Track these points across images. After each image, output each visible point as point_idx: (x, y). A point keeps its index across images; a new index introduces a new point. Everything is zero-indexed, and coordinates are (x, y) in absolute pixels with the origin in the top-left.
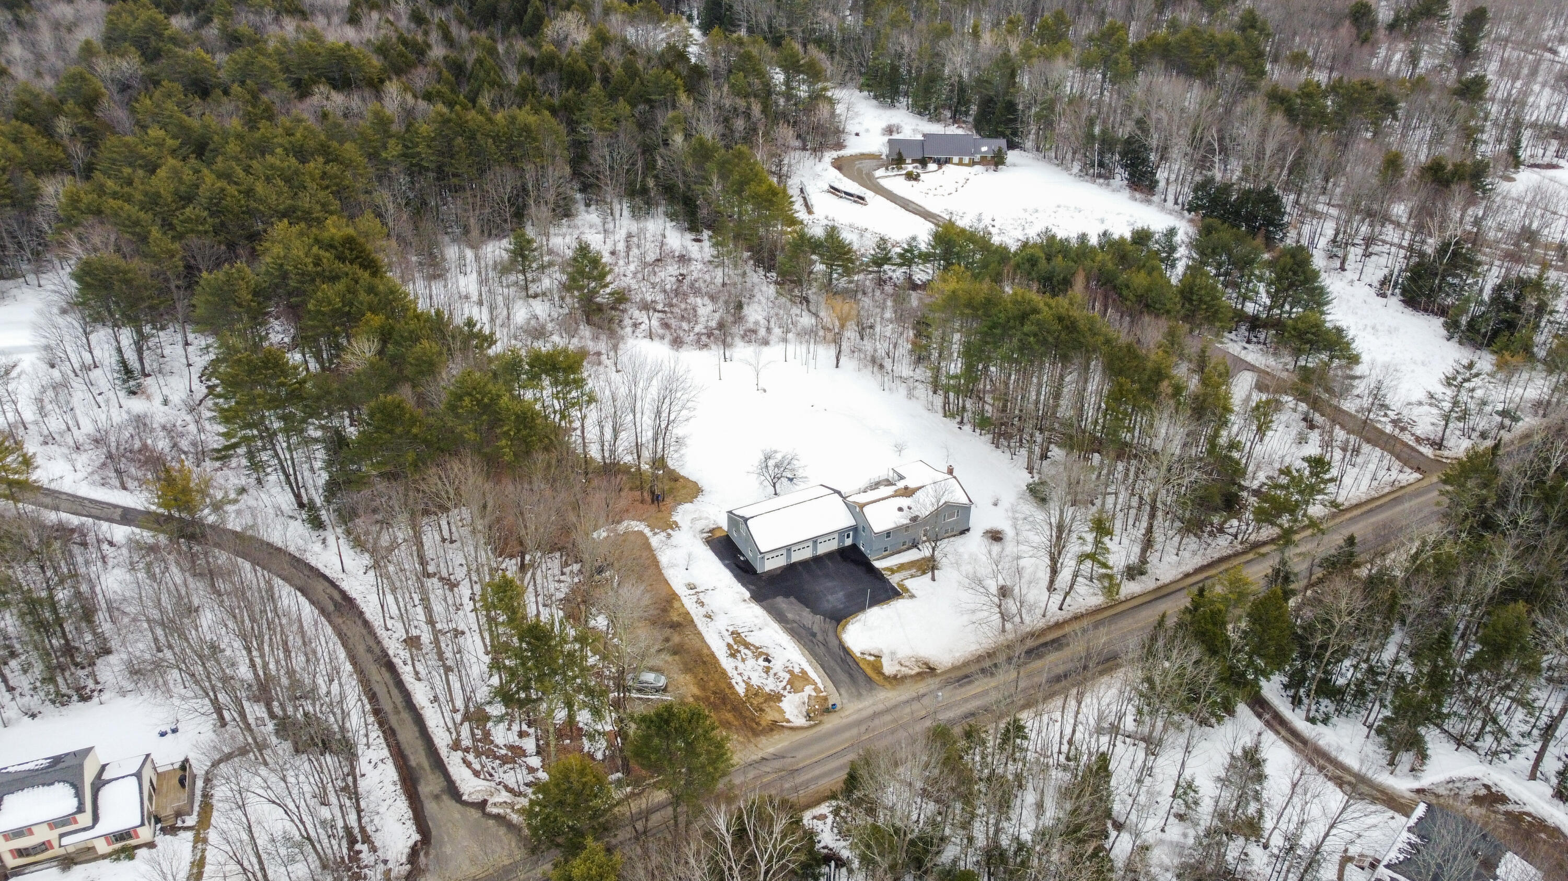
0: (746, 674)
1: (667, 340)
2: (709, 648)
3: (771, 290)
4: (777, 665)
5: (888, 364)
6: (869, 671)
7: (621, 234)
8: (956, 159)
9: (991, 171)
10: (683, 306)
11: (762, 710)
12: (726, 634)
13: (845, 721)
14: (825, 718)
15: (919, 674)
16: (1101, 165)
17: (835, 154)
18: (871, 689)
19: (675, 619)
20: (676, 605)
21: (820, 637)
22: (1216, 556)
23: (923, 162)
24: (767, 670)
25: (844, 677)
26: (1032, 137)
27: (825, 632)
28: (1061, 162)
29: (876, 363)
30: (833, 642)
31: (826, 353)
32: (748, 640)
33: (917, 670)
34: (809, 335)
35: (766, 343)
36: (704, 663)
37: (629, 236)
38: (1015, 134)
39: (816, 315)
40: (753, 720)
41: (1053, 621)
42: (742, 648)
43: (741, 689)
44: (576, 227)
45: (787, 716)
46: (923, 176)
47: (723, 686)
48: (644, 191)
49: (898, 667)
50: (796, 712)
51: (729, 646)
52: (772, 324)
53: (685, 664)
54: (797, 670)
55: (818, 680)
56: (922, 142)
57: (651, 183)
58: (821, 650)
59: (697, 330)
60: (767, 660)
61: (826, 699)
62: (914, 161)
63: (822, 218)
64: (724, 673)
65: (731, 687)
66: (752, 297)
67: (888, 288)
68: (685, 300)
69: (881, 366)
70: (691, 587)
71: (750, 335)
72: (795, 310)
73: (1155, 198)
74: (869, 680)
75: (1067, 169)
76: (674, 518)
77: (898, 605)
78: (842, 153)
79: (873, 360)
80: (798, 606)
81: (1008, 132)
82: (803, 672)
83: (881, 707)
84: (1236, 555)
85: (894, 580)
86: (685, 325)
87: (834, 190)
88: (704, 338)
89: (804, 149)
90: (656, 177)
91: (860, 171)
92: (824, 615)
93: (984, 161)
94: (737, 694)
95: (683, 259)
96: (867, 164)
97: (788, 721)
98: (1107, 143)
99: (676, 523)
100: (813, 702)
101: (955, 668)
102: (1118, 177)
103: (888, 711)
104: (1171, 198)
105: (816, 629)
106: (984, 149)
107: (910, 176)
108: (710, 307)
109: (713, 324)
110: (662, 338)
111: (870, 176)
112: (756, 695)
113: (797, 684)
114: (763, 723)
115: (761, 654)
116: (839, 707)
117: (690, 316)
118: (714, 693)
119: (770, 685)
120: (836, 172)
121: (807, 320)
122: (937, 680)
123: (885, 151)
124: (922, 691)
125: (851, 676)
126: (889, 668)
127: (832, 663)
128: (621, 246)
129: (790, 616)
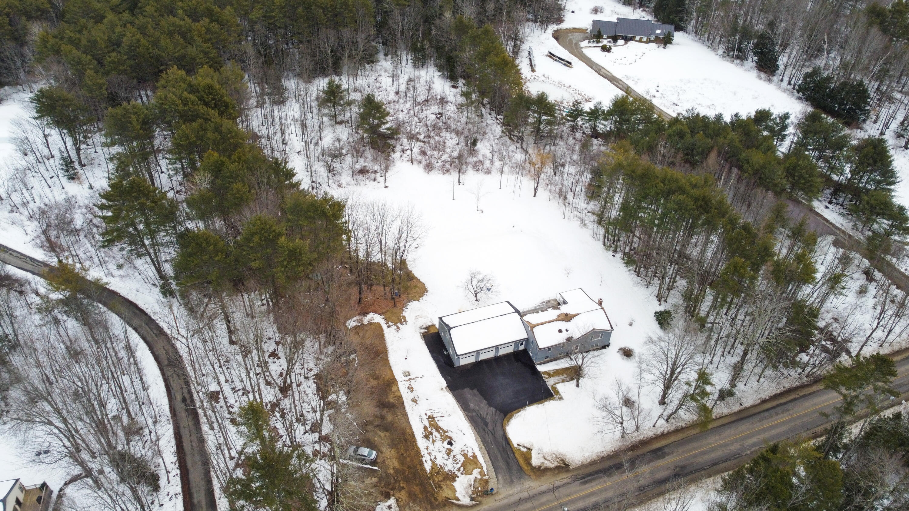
0: (434, 454)
1: (422, 165)
2: (411, 428)
3: (498, 130)
4: (457, 449)
5: (570, 196)
6: (521, 461)
7: (403, 79)
8: (638, 38)
9: (661, 48)
10: (437, 138)
11: (440, 487)
12: (425, 417)
13: (498, 504)
14: (484, 500)
15: (557, 468)
16: (739, 49)
17: (555, 27)
18: (520, 478)
19: (392, 400)
20: (394, 388)
21: (490, 427)
22: (787, 386)
23: (615, 39)
24: (449, 452)
25: (501, 463)
26: (693, 22)
27: (494, 423)
28: (711, 45)
29: (562, 196)
30: (500, 433)
31: (528, 184)
32: (440, 424)
33: (556, 464)
34: (520, 168)
35: (489, 172)
36: (406, 440)
37: (410, 80)
38: (681, 20)
39: (526, 152)
40: (433, 495)
41: (660, 431)
42: (434, 431)
43: (428, 467)
44: (376, 71)
45: (458, 495)
46: (614, 49)
47: (417, 462)
48: (423, 49)
49: (542, 460)
50: (464, 492)
51: (425, 428)
52: (495, 158)
53: (393, 440)
54: (470, 454)
55: (484, 465)
56: (616, 24)
57: (427, 45)
58: (489, 438)
59: (443, 158)
60: (450, 443)
61: (487, 482)
62: (609, 37)
63: (540, 75)
64: (418, 451)
65: (422, 464)
66: (485, 133)
67: (578, 135)
68: (438, 134)
69: (565, 198)
70: (407, 374)
71: (478, 166)
72: (513, 147)
73: (775, 79)
74: (520, 469)
75: (715, 50)
76: (404, 314)
77: (549, 405)
78: (560, 27)
79: (560, 193)
80: (479, 397)
81: (677, 20)
82: (474, 456)
83: (525, 495)
84: (803, 386)
85: (550, 382)
86: (436, 153)
87: (551, 55)
88: (447, 165)
89: (535, 21)
90: (430, 41)
91: (571, 41)
92: (496, 408)
93: (657, 40)
94: (424, 470)
95: (443, 101)
96: (576, 36)
97: (457, 499)
98: (746, 34)
99: (404, 317)
100: (477, 484)
101: (583, 466)
102: (750, 59)
103: (529, 499)
104: (786, 79)
105: (489, 419)
106: (658, 32)
107: (606, 49)
108: (454, 142)
109: (455, 154)
110: (420, 162)
111: (577, 46)
112: (438, 473)
113: (469, 467)
114: (440, 499)
115: (447, 437)
116: (495, 491)
117: (440, 147)
118: (409, 468)
119: (449, 466)
120: (555, 41)
121: (519, 156)
122: (569, 475)
123: (590, 28)
124: (557, 483)
125: (508, 464)
126: (536, 461)
127: (496, 451)
128: (403, 88)
129: (472, 405)
